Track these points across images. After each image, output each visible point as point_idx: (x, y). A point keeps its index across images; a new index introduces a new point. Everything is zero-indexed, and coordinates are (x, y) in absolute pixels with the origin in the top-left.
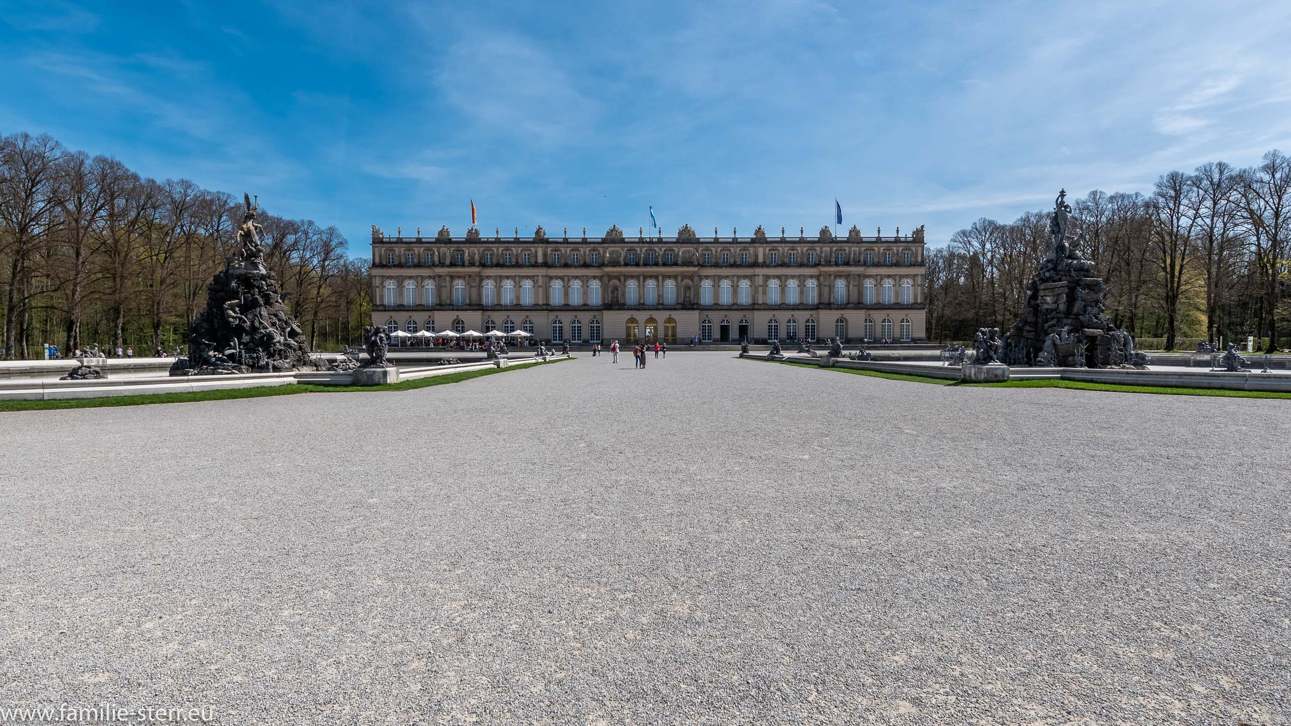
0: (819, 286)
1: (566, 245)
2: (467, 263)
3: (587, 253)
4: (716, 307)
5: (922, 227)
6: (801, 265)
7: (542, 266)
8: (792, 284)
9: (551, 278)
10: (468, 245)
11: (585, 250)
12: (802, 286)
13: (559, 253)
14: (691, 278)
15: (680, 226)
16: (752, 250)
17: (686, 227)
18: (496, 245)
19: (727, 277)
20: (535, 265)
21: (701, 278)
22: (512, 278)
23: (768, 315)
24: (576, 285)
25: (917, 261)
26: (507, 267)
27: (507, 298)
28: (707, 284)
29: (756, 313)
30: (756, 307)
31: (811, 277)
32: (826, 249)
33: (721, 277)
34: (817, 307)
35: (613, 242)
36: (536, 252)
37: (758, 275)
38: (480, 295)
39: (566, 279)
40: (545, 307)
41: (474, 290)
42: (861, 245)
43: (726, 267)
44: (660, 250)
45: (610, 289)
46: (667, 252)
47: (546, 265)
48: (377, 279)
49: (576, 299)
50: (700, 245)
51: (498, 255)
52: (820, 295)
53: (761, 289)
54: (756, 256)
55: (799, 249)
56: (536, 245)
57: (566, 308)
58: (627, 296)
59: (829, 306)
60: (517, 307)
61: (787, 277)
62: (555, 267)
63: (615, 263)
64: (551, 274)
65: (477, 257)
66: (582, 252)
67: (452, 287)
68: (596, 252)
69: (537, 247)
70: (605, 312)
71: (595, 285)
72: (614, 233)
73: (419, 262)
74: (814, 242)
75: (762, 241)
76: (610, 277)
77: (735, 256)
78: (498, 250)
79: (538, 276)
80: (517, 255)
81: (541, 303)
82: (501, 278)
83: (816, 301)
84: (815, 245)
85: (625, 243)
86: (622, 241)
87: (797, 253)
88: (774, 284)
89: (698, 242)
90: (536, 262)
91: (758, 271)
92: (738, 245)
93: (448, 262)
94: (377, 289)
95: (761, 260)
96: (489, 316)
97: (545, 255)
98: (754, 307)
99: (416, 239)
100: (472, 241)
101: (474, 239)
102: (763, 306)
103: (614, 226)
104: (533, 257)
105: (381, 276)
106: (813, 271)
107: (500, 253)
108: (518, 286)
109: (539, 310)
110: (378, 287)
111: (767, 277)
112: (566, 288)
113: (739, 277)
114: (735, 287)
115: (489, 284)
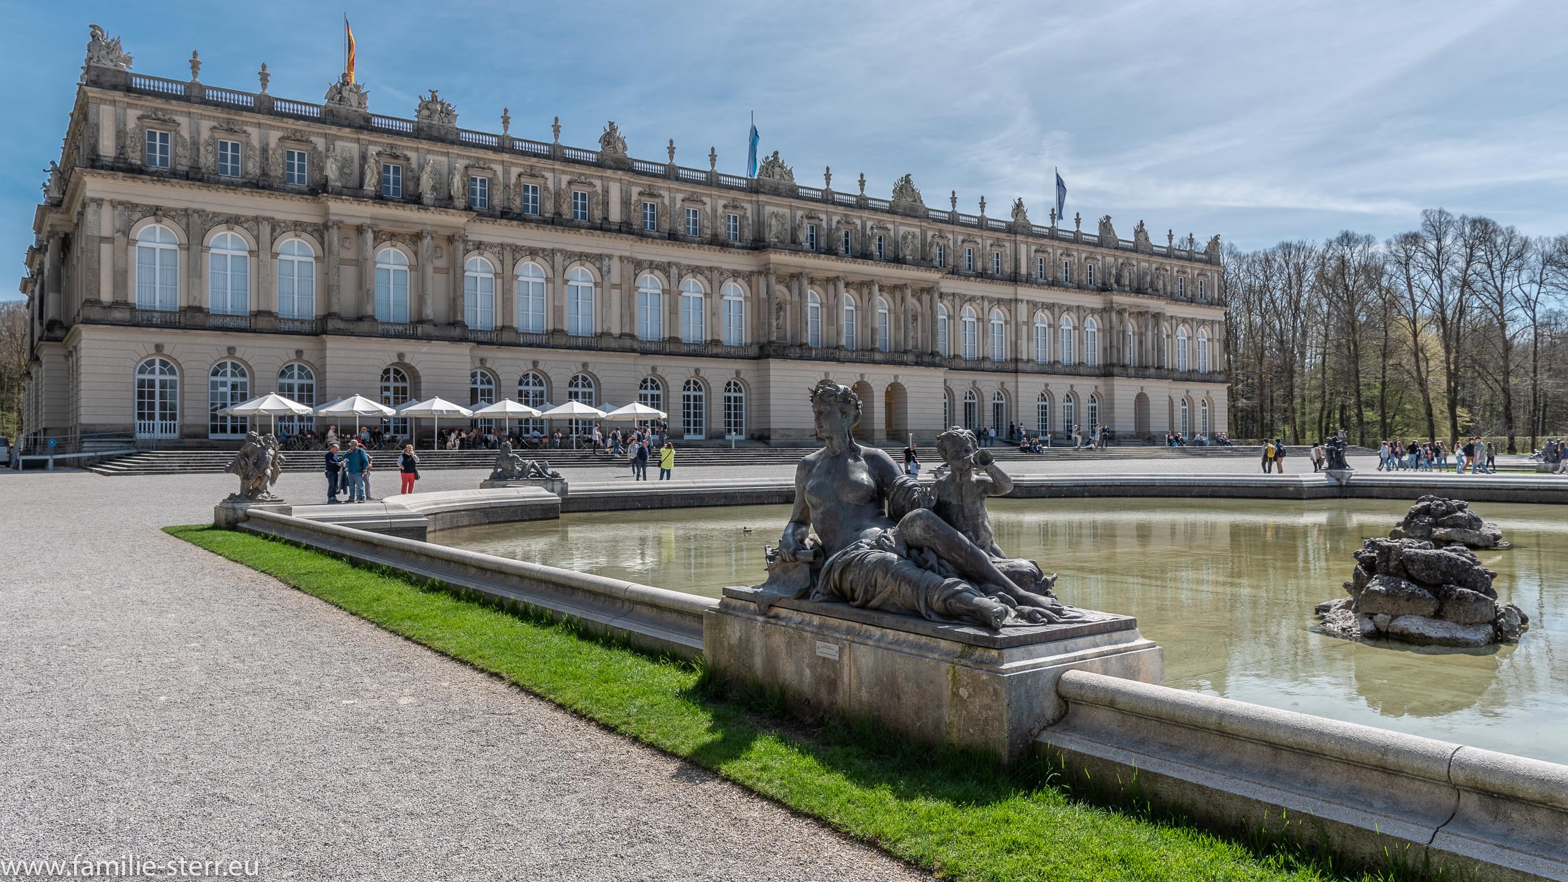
0: (1104, 330)
1: (673, 185)
2: (428, 197)
3: (718, 209)
5: (1217, 237)
6: (1080, 287)
7: (620, 231)
8: (1066, 323)
9: (639, 265)
10: (423, 145)
11: (714, 203)
12: (1080, 327)
13: (657, 201)
14: (927, 294)
16: (1009, 247)
17: (907, 181)
18: (503, 157)
19: (973, 300)
20: (604, 227)
22: (547, 254)
23: (1038, 383)
24: (693, 288)
25: (1214, 297)
26: (535, 222)
27: (530, 314)
29: (1022, 378)
30: (1019, 366)
31: (1094, 311)
32: (1113, 258)
33: (964, 299)
34: (1105, 372)
35: (775, 192)
36: (606, 192)
37: (1022, 301)
38: (454, 295)
39: (674, 271)
40: (626, 343)
41: (439, 281)
42: (1156, 258)
43: (972, 277)
44: (866, 224)
45: (773, 307)
46: (876, 230)
47: (625, 229)
48: (106, 211)
49: (692, 326)
50: (933, 224)
51: (506, 186)
52: (1107, 347)
53: (1025, 328)
54: (1017, 261)
55: (1076, 254)
56: (609, 173)
57: (673, 347)
58: (808, 325)
60: (556, 338)
61: (1060, 308)
62: (649, 237)
63: (789, 245)
64: (640, 257)
65: (458, 184)
66: (708, 209)
67: (368, 263)
68: (741, 212)
69: (609, 179)
70: (766, 364)
71: (734, 292)
72: (776, 170)
73: (265, 174)
74: (1093, 244)
75: (1024, 231)
76: (773, 277)
77: (985, 256)
78: (506, 173)
79: (610, 257)
80: (558, 195)
81: (616, 330)
82: (517, 251)
83: (1102, 360)
84: (1096, 249)
85: (799, 197)
86: (793, 192)
87: (1074, 262)
88: (1042, 320)
89: (928, 215)
90: (606, 219)
91: (1025, 293)
92: (987, 233)
94: (106, 248)
95: (1023, 269)
96: (486, 360)
97: (626, 202)
98: (1014, 366)
99: (257, 98)
100: (435, 133)
101: (439, 130)
102: (1031, 364)
103: (776, 153)
104: (597, 204)
105: (121, 203)
106: (1095, 301)
107: (513, 180)
108: (556, 278)
109: (614, 350)
110: (110, 240)
111: (1034, 305)
112: (672, 295)
113: (990, 301)
114: (984, 322)
115: (477, 267)
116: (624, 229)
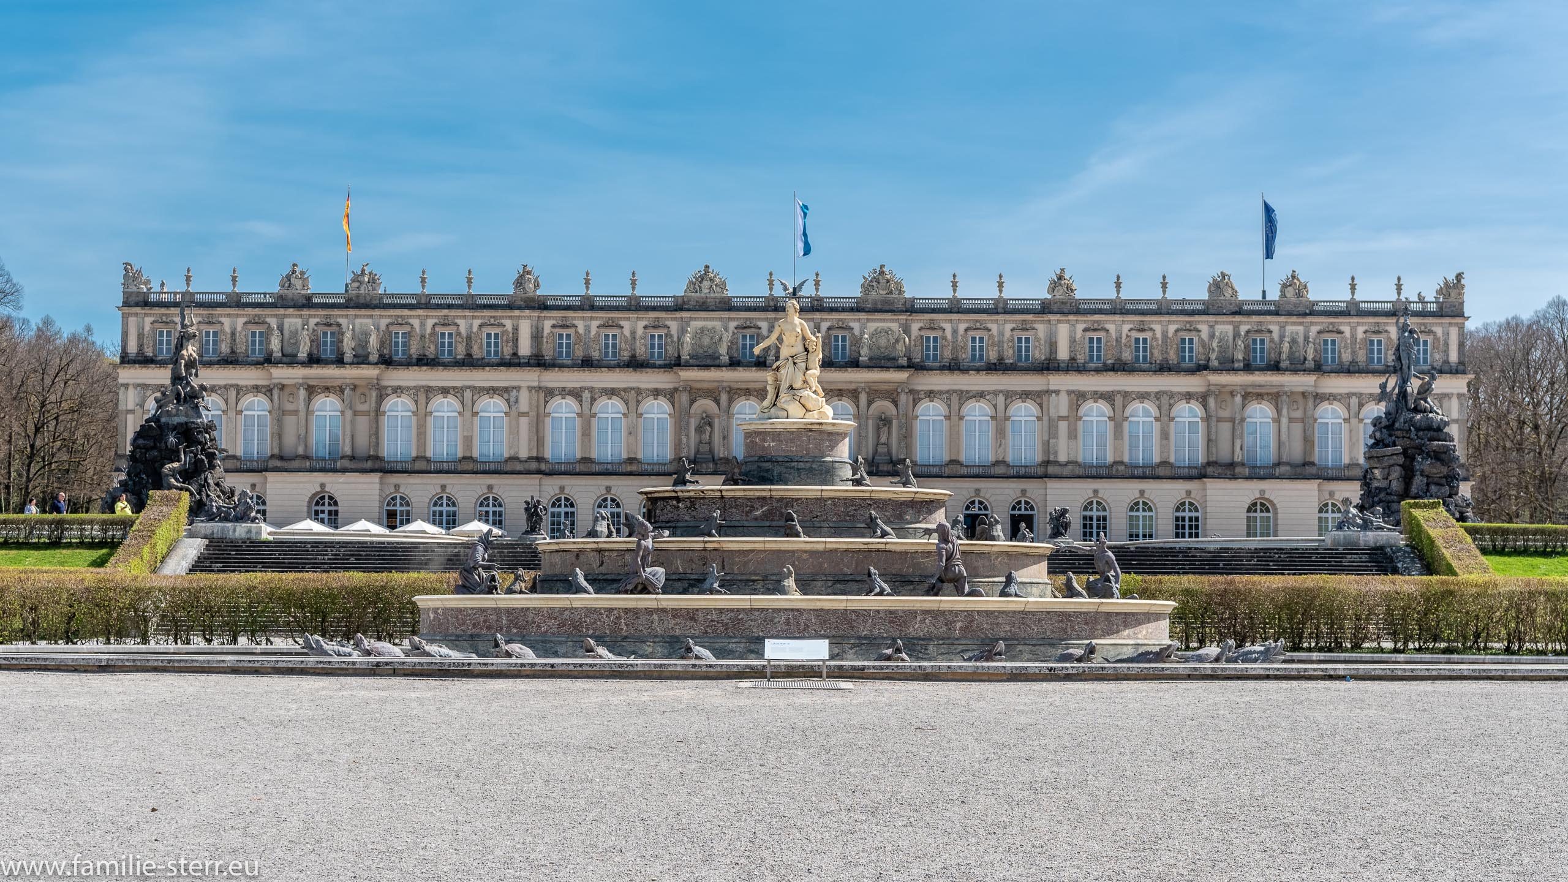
0: (1207, 419)
1: (588, 314)
2: (348, 356)
3: (640, 332)
4: (954, 469)
5: (1459, 277)
6: (1164, 368)
7: (528, 364)
8: (1142, 413)
9: (550, 393)
10: (352, 312)
11: (634, 326)
12: (1165, 417)
13: (571, 331)
14: (892, 396)
15: (867, 271)
16: (1041, 329)
17: (882, 273)
18: (420, 312)
19: (981, 395)
20: (513, 362)
21: (916, 397)
22: (457, 391)
23: (1083, 490)
24: (610, 410)
25: (1447, 362)
26: (445, 365)
27: (443, 444)
28: (931, 412)
29: (1052, 484)
30: (1051, 470)
31: (1189, 396)
32: (1224, 328)
33: (965, 396)
34: (1200, 474)
35: (703, 307)
36: (516, 329)
37: (1057, 392)
38: (376, 433)
39: (586, 395)
40: (534, 465)
41: (363, 423)
42: (1309, 319)
43: (978, 370)
45: (693, 423)
46: (834, 332)
47: (538, 362)
48: (131, 392)
49: (609, 446)
50: (915, 316)
51: (423, 336)
52: (1210, 441)
53: (1063, 426)
54: (1053, 346)
55: (1158, 329)
56: (517, 313)
57: (586, 468)
59: (1229, 470)
60: (466, 465)
61: (1128, 396)
62: (561, 366)
63: (707, 360)
64: (550, 385)
65: (373, 342)
66: (627, 331)
67: (309, 413)
68: (663, 332)
69: (519, 318)
71: (658, 410)
72: (706, 284)
73: (233, 352)
74: (1193, 313)
75: (1066, 309)
76: (695, 393)
77: (1000, 343)
78: (423, 325)
79: (518, 388)
80: (469, 338)
81: (524, 454)
82: (429, 392)
83: (1200, 458)
84: (1197, 318)
85: (731, 309)
86: (727, 305)
87: (1154, 338)
88: (1096, 412)
89: (911, 308)
90: (515, 354)
91: (1056, 381)
92: (1008, 317)
93: (303, 354)
94: (130, 417)
95: (1063, 354)
96: (397, 487)
97: (537, 337)
98: (1046, 469)
99: (228, 295)
100: (362, 301)
101: (365, 297)
102: (1070, 467)
103: (707, 267)
104: (507, 341)
105: (139, 385)
106: (1193, 383)
107: (429, 330)
108: (468, 411)
109: (519, 473)
110: (132, 412)
111: (1079, 397)
112: (587, 419)
113: (1009, 395)
114: (1000, 422)
115: (398, 408)
116: (532, 361)
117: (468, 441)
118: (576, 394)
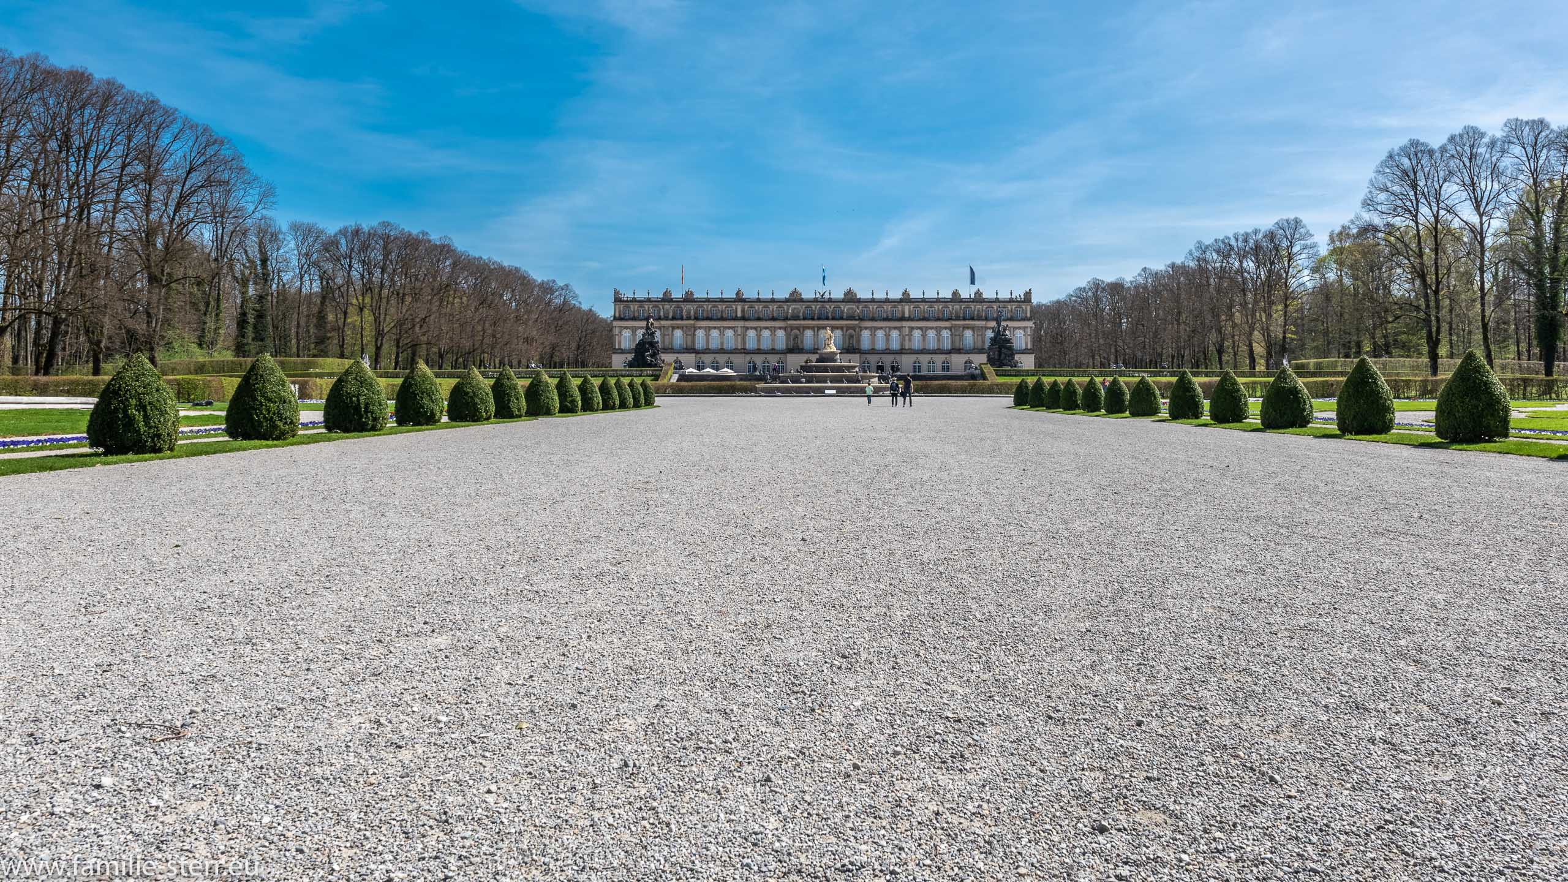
0: (952, 335)
1: (759, 303)
2: (685, 317)
3: (775, 309)
4: (873, 351)
5: (1030, 290)
6: (938, 319)
7: (740, 319)
8: (931, 334)
9: (747, 328)
10: (685, 303)
11: (773, 307)
12: (939, 335)
13: (754, 309)
14: (853, 328)
15: (845, 289)
16: (900, 307)
17: (850, 290)
18: (707, 303)
19: (881, 328)
20: (736, 319)
21: (861, 329)
22: (718, 328)
23: (913, 357)
24: (766, 333)
25: (1027, 315)
26: (715, 320)
27: (714, 344)
28: (866, 334)
31: (946, 328)
32: (957, 307)
33: (876, 328)
34: (949, 352)
35: (795, 301)
36: (736, 308)
37: (905, 327)
38: (693, 342)
39: (759, 329)
40: (743, 351)
41: (689, 338)
42: (983, 303)
43: (880, 320)
44: (830, 307)
45: (792, 337)
46: (835, 309)
47: (743, 318)
48: (617, 328)
49: (766, 345)
50: (861, 303)
51: (708, 311)
52: (953, 342)
53: (907, 338)
54: (904, 313)
55: (936, 307)
56: (737, 303)
57: (759, 351)
58: (805, 342)
59: (958, 351)
60: (722, 351)
61: (927, 328)
62: (751, 320)
63: (796, 318)
64: (747, 326)
65: (692, 312)
66: (771, 309)
67: (672, 335)
68: (782, 309)
69: (737, 305)
70: (788, 355)
71: (781, 333)
72: (795, 294)
73: (649, 316)
74: (947, 302)
75: (908, 300)
76: (792, 328)
77: (887, 312)
78: (708, 307)
79: (737, 327)
80: (722, 311)
81: (740, 347)
82: (710, 328)
83: (950, 347)
86: (802, 300)
87: (935, 310)
88: (917, 334)
89: (859, 301)
90: (736, 316)
91: (905, 324)
92: (889, 303)
93: (670, 317)
94: (617, 337)
95: (907, 315)
96: (701, 358)
97: (743, 311)
98: (902, 351)
99: (647, 298)
100: (688, 300)
103: (796, 289)
104: (734, 312)
105: (619, 327)
106: (947, 324)
107: (709, 309)
108: (722, 334)
109: (738, 353)
110: (618, 335)
111: (912, 329)
112: (759, 336)
113: (890, 328)
114: (887, 336)
115: (700, 333)
117: (722, 344)
118: (755, 328)
